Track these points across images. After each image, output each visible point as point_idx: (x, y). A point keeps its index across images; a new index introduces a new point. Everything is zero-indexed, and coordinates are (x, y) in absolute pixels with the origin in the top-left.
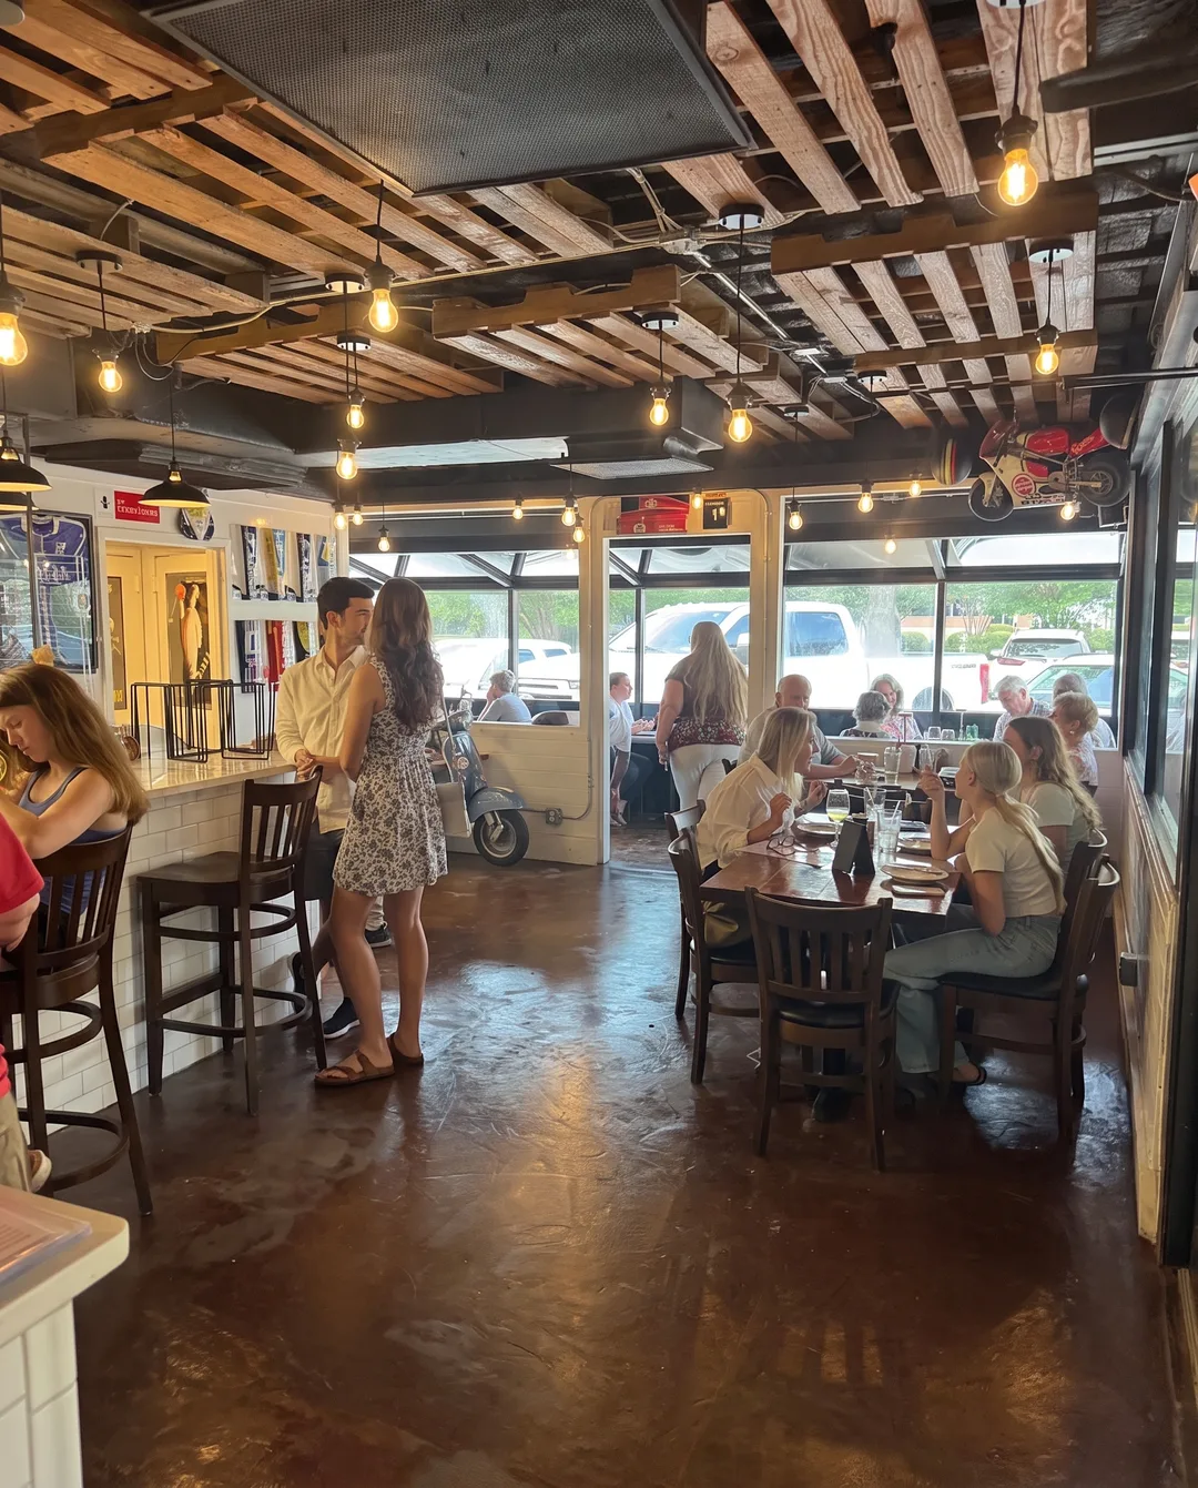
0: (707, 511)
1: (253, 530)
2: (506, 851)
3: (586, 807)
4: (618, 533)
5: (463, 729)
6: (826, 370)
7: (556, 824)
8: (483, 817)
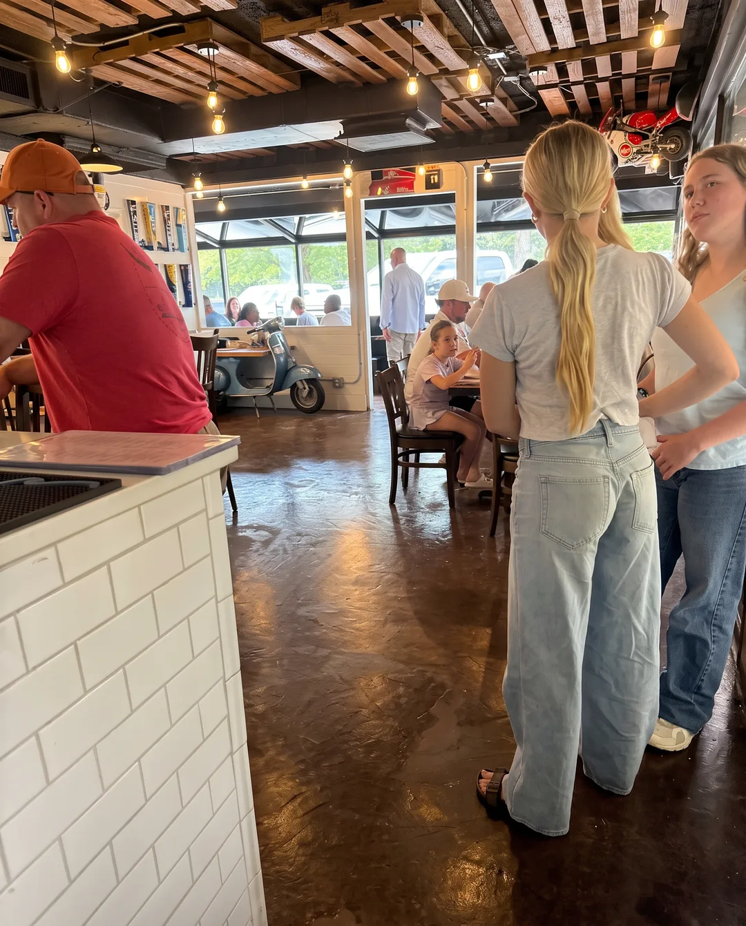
0: (428, 178)
1: (133, 203)
2: (311, 404)
3: (357, 376)
4: (370, 195)
5: (279, 330)
6: (506, 71)
7: (340, 387)
8: (295, 385)
